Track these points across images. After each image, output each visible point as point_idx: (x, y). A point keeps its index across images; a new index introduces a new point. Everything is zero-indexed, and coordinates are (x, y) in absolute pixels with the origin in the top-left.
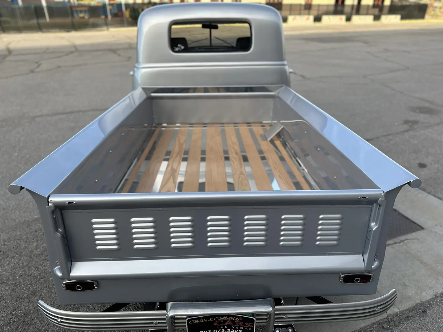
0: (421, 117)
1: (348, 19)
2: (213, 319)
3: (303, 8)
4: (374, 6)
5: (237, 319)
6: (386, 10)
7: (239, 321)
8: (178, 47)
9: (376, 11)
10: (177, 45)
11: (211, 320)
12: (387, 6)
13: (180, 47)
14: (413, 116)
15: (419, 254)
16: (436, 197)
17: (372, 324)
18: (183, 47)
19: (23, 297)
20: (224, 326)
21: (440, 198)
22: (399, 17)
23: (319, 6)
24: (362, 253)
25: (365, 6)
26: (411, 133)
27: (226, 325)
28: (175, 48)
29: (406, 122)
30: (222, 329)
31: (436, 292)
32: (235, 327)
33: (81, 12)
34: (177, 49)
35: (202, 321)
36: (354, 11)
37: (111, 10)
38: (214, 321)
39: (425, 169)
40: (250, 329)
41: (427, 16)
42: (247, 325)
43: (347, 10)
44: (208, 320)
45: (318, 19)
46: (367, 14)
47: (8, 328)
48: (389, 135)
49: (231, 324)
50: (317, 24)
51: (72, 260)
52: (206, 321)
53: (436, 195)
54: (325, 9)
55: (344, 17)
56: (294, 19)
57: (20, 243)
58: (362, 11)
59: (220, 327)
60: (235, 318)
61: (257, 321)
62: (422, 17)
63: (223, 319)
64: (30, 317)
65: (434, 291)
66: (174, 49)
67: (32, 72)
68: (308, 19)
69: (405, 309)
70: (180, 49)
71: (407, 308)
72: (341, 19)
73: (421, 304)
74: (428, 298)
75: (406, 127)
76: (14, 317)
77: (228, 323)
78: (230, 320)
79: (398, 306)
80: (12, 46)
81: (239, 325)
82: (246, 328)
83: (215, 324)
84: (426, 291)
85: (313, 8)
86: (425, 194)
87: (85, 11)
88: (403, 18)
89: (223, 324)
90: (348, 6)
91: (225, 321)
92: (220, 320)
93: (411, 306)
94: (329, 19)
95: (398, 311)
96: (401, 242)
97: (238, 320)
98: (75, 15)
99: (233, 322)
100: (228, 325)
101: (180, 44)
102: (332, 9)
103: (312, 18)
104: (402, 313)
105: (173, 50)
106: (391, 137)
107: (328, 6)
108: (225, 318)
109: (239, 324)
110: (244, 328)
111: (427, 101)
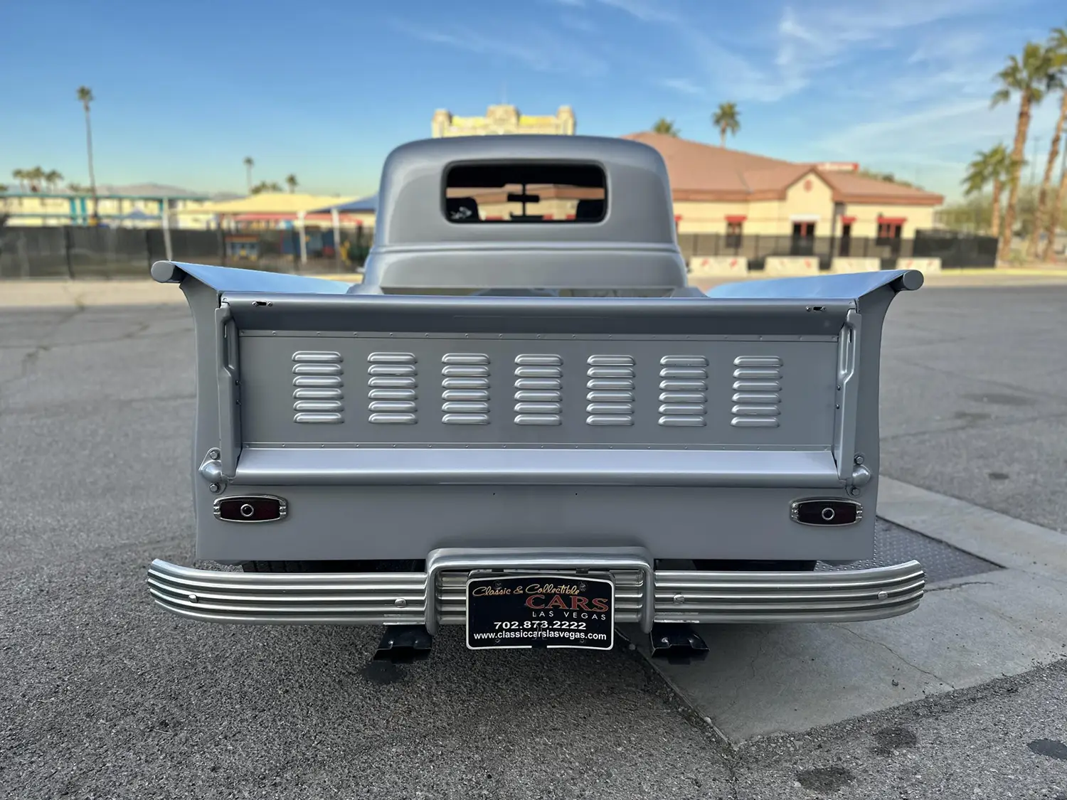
0: (995, 409)
1: (825, 265)
2: (524, 589)
3: (722, 243)
4: (880, 241)
5: (574, 591)
6: (907, 248)
7: (578, 595)
8: (461, 212)
9: (887, 252)
10: (459, 208)
11: (519, 590)
12: (907, 241)
13: (464, 213)
14: (973, 407)
15: (997, 604)
16: (1033, 523)
17: (890, 709)
18: (469, 213)
19: (89, 655)
20: (546, 611)
21: (1042, 525)
22: (936, 263)
23: (757, 238)
24: (830, 448)
25: (859, 239)
26: (973, 432)
27: (551, 610)
28: (452, 213)
29: (960, 415)
30: (542, 619)
31: (1039, 661)
32: (571, 615)
33: (243, 246)
34: (457, 216)
35: (499, 591)
36: (836, 251)
37: (307, 244)
38: (525, 596)
39: (1007, 481)
40: (603, 617)
41: (999, 262)
42: (596, 607)
43: (820, 247)
44: (512, 592)
45: (757, 265)
46: (865, 255)
47: (53, 699)
48: (924, 433)
49: (563, 606)
50: (755, 274)
51: (244, 445)
52: (508, 592)
53: (1033, 520)
54: (772, 244)
55: (814, 262)
56: (704, 264)
57: (85, 579)
58: (853, 249)
59: (538, 612)
60: (570, 588)
61: (617, 606)
62: (991, 264)
63: (544, 591)
64: (101, 684)
65: (1035, 661)
66: (451, 215)
67: (129, 336)
68: (733, 264)
69: (967, 687)
70: (464, 217)
71: (973, 685)
72: (809, 265)
73: (1006, 679)
74: (1020, 671)
75: (959, 422)
76: (66, 683)
77: (556, 602)
78: (559, 594)
79: (949, 682)
80: (88, 301)
81: (579, 606)
82: (595, 616)
83: (527, 604)
84: (1016, 661)
85: (745, 243)
86: (1006, 519)
87: (252, 246)
88: (945, 265)
89: (546, 606)
90: (823, 239)
91: (549, 596)
92: (537, 593)
93: (980, 682)
94: (782, 264)
95: (951, 689)
96: (954, 586)
97: (576, 593)
98: (229, 252)
99: (566, 598)
100: (556, 609)
101: (463, 206)
102: (787, 244)
103: (742, 262)
104: (962, 693)
105: (450, 218)
106: (927, 437)
107: (777, 238)
108: (549, 588)
109: (579, 603)
110: (590, 614)
111: (1010, 386)
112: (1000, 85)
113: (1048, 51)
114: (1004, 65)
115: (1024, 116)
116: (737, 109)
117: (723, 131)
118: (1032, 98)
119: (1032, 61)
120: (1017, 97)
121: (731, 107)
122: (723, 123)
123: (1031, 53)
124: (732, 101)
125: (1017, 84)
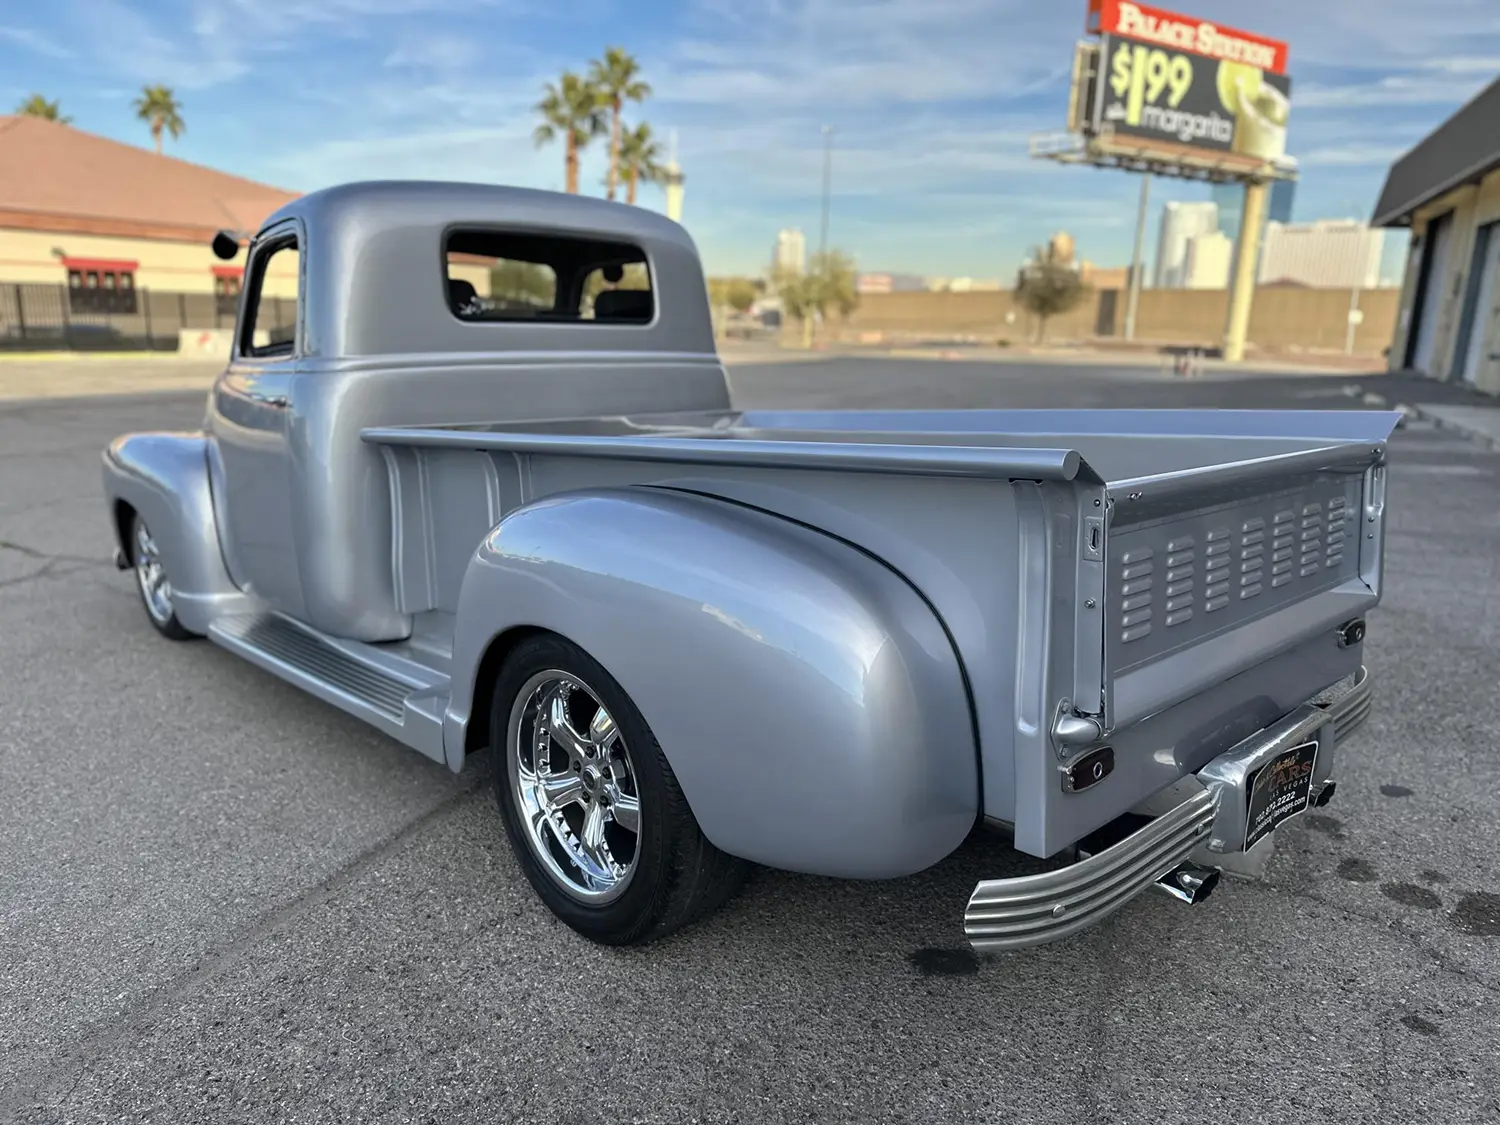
24: (1358, 575)
28: (462, 305)
40: (1306, 780)
42: (1304, 771)
63: (1277, 770)
66: (459, 309)
77: (1281, 778)
81: (1293, 776)
82: (1301, 782)
105: (458, 314)
108: (1279, 766)
112: (541, 119)
113: (587, 85)
114: (543, 96)
115: (571, 160)
116: (174, 99)
117: (157, 130)
118: (577, 141)
119: (572, 95)
120: (562, 136)
121: (166, 94)
122: (155, 118)
123: (570, 85)
124: (167, 85)
125: (561, 121)
